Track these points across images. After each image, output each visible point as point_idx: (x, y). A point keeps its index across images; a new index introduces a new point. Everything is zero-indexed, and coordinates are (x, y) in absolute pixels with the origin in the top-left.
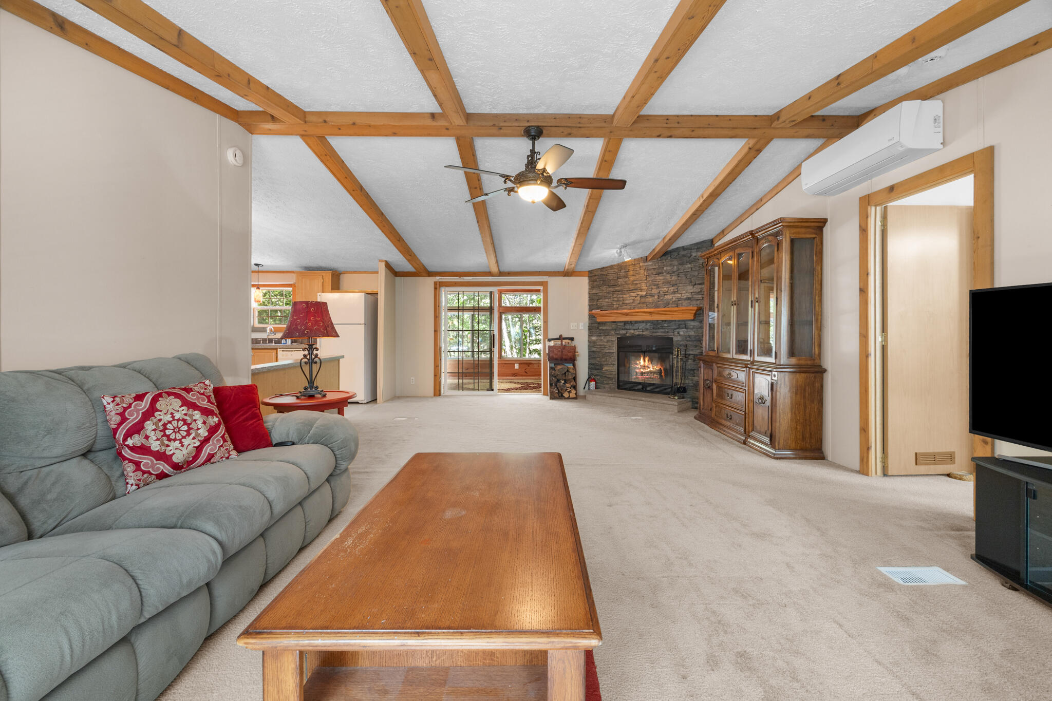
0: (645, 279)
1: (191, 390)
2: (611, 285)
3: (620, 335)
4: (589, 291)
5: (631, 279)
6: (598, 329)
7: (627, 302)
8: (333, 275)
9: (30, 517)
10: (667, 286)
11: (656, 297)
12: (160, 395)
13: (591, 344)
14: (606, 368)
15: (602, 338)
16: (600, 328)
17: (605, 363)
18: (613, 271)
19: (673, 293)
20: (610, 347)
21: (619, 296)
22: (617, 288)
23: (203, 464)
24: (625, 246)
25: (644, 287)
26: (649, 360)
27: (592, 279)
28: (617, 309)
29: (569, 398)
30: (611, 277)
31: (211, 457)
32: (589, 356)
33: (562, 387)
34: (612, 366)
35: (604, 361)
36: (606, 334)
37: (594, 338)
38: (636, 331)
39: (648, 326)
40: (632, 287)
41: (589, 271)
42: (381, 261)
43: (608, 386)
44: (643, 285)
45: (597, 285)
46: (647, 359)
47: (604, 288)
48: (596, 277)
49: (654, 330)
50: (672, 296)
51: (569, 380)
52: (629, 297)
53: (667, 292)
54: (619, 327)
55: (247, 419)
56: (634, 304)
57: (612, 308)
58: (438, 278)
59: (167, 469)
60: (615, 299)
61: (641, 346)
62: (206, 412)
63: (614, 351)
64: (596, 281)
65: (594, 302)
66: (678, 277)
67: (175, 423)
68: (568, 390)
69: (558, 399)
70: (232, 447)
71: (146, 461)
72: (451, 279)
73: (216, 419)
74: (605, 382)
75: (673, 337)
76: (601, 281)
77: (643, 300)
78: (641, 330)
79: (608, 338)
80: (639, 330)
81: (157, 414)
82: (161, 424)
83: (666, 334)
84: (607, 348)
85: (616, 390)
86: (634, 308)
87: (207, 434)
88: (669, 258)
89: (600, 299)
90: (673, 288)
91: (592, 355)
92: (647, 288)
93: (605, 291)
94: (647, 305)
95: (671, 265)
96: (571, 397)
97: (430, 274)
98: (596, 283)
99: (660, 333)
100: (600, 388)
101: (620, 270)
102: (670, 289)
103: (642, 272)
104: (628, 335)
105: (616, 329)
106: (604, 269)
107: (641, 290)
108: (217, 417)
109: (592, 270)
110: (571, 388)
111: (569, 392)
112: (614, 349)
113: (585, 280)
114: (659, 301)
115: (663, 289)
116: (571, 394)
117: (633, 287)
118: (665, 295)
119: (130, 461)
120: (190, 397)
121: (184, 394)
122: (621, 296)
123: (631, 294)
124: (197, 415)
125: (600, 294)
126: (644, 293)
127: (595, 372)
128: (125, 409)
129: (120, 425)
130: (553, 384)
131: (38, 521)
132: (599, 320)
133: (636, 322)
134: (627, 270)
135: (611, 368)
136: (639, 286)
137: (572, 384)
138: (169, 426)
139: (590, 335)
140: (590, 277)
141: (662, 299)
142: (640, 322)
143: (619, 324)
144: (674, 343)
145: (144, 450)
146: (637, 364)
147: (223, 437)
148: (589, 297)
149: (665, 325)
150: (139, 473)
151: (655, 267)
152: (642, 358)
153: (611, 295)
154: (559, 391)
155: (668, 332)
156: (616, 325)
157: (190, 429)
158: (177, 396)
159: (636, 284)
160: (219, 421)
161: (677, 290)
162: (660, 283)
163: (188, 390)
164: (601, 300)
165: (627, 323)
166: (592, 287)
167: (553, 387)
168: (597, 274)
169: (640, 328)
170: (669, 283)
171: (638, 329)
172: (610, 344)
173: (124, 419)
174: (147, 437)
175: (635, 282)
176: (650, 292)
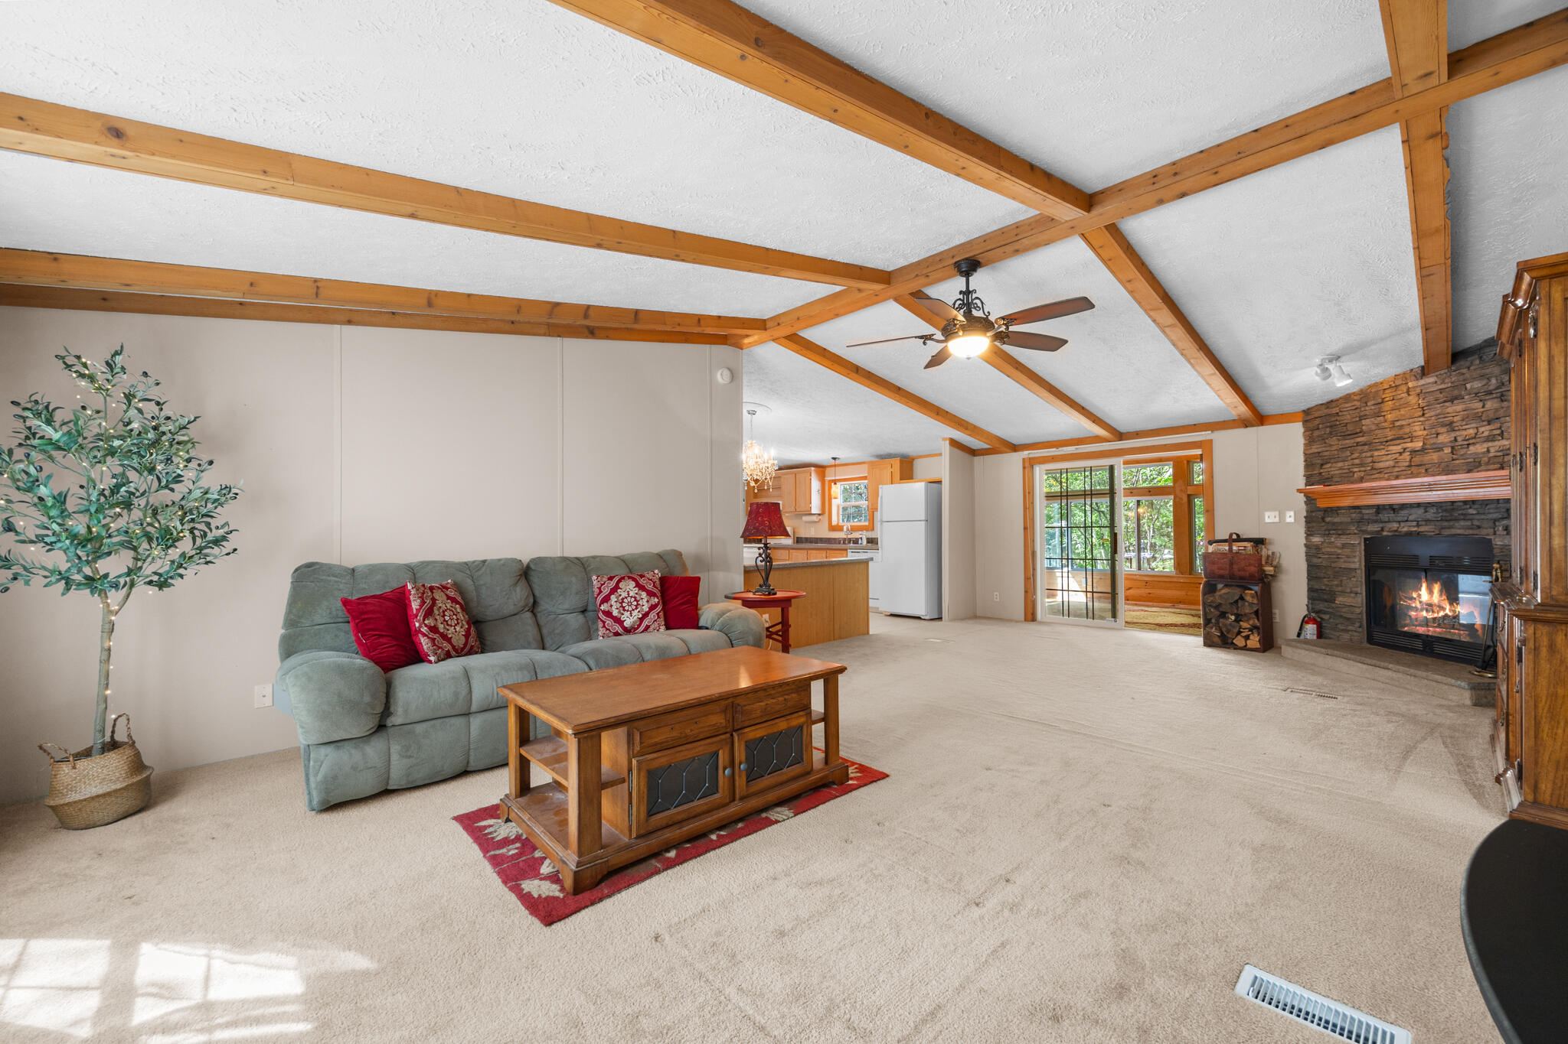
0: (1421, 413)
1: (644, 576)
2: (1349, 433)
3: (1368, 533)
4: (1305, 450)
5: (1389, 417)
6: (1324, 521)
7: (1381, 465)
8: (902, 462)
9: (545, 640)
10: (1474, 425)
11: (1448, 450)
12: (623, 578)
13: (1312, 552)
14: (1341, 599)
15: (1333, 540)
16: (1328, 519)
17: (1340, 589)
18: (1350, 405)
19: (1491, 438)
20: (1348, 557)
21: (1364, 455)
22: (1359, 440)
23: (643, 632)
24: (1336, 358)
25: (1418, 430)
26: (1441, 592)
27: (1310, 425)
28: (1361, 480)
29: (1245, 648)
30: (1347, 418)
31: (647, 627)
32: (1309, 572)
33: (1229, 627)
34: (1352, 595)
35: (1337, 586)
36: (1340, 532)
37: (1316, 540)
38: (1402, 524)
39: (1431, 514)
40: (1390, 434)
41: (1304, 411)
42: (944, 439)
43: (1346, 636)
44: (1417, 428)
45: (1319, 436)
46: (1437, 588)
47: (1333, 441)
48: (1317, 422)
49: (1446, 524)
50: (1486, 445)
51: (1245, 615)
52: (1386, 457)
53: (1475, 438)
54: (1366, 517)
55: (681, 604)
56: (1397, 469)
57: (1351, 479)
58: (1026, 452)
59: (620, 630)
60: (1357, 461)
61: (1416, 557)
62: (650, 594)
63: (1357, 566)
64: (1318, 429)
65: (1316, 468)
66: (1502, 401)
67: (629, 599)
68: (1243, 634)
69: (1221, 647)
70: (663, 623)
71: (609, 622)
72: (1048, 452)
73: (656, 600)
74: (1341, 627)
75: (1492, 537)
76: (1327, 427)
77: (1417, 460)
78: (1415, 523)
79: (1344, 540)
80: (1409, 523)
81: (619, 590)
82: (620, 598)
83: (1475, 532)
84: (1342, 560)
85: (1366, 645)
86: (1397, 478)
87: (648, 609)
88: (1477, 362)
89: (1326, 464)
90: (1488, 428)
91: (1314, 572)
92: (1425, 432)
93: (1334, 448)
94: (1426, 470)
95: (1482, 376)
96: (1249, 646)
97: (1015, 448)
98: (1316, 433)
99: (1460, 528)
100: (1330, 638)
101: (1366, 403)
102: (1481, 430)
103: (1413, 399)
104: (1385, 533)
105: (1360, 521)
106: (1334, 404)
107: (1412, 438)
108: (658, 598)
109: (1308, 409)
110: (1250, 630)
111: (1247, 638)
112: (1357, 561)
113: (1297, 430)
114: (1453, 460)
115: (1464, 433)
116: (1248, 642)
117: (1393, 432)
118: (1468, 445)
119: (601, 620)
120: (642, 581)
121: (638, 578)
122: (1369, 454)
123: (1391, 448)
124: (644, 594)
125: (1326, 454)
126: (1418, 445)
127: (1321, 606)
128: (602, 585)
129: (598, 595)
130: (1213, 621)
131: (548, 642)
132: (1322, 504)
133: (1403, 506)
134: (1380, 401)
135: (1354, 599)
136: (1407, 430)
137: (1251, 622)
138: (625, 600)
139: (1309, 533)
140: (1305, 422)
141: (1462, 455)
142: (1411, 506)
143: (1364, 511)
144: (1496, 551)
145: (608, 614)
146: (1412, 599)
147: (658, 614)
148: (1305, 461)
149: (1471, 511)
150: (604, 629)
151: (1443, 386)
152: (1424, 585)
153: (1348, 453)
154: (1222, 633)
155: (1479, 527)
156: (1360, 513)
157: (638, 604)
158: (634, 580)
159: (1401, 427)
160: (659, 602)
161: (1498, 432)
162: (1455, 419)
163: (642, 576)
164: (1329, 465)
165: (1385, 509)
166: (1310, 440)
167: (1211, 625)
168: (1316, 415)
169: (1410, 518)
170: (1478, 417)
171: (1407, 521)
172: (1347, 551)
173: (601, 592)
174: (611, 606)
175: (1397, 424)
176: (1434, 441)
